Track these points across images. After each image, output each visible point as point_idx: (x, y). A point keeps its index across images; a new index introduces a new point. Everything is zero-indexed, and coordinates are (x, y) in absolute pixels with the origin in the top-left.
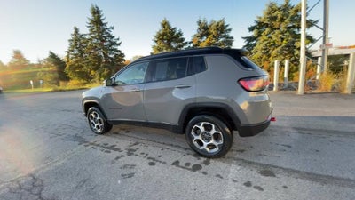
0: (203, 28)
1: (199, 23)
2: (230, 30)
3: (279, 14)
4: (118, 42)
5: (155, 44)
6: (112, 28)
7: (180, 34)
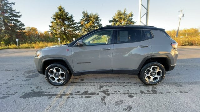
0: (86, 16)
1: (84, 13)
2: (100, 20)
3: (123, 17)
4: (18, 15)
5: (53, 20)
6: (14, 4)
7: (71, 17)
